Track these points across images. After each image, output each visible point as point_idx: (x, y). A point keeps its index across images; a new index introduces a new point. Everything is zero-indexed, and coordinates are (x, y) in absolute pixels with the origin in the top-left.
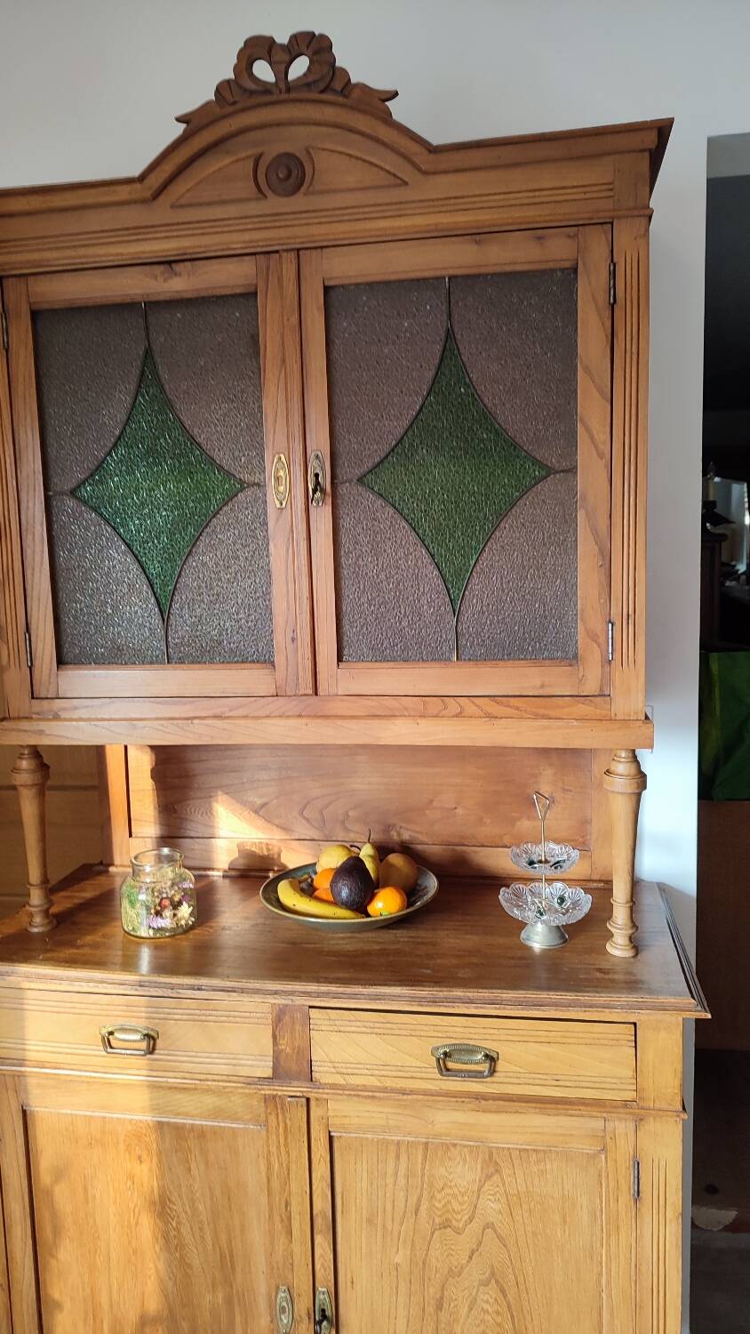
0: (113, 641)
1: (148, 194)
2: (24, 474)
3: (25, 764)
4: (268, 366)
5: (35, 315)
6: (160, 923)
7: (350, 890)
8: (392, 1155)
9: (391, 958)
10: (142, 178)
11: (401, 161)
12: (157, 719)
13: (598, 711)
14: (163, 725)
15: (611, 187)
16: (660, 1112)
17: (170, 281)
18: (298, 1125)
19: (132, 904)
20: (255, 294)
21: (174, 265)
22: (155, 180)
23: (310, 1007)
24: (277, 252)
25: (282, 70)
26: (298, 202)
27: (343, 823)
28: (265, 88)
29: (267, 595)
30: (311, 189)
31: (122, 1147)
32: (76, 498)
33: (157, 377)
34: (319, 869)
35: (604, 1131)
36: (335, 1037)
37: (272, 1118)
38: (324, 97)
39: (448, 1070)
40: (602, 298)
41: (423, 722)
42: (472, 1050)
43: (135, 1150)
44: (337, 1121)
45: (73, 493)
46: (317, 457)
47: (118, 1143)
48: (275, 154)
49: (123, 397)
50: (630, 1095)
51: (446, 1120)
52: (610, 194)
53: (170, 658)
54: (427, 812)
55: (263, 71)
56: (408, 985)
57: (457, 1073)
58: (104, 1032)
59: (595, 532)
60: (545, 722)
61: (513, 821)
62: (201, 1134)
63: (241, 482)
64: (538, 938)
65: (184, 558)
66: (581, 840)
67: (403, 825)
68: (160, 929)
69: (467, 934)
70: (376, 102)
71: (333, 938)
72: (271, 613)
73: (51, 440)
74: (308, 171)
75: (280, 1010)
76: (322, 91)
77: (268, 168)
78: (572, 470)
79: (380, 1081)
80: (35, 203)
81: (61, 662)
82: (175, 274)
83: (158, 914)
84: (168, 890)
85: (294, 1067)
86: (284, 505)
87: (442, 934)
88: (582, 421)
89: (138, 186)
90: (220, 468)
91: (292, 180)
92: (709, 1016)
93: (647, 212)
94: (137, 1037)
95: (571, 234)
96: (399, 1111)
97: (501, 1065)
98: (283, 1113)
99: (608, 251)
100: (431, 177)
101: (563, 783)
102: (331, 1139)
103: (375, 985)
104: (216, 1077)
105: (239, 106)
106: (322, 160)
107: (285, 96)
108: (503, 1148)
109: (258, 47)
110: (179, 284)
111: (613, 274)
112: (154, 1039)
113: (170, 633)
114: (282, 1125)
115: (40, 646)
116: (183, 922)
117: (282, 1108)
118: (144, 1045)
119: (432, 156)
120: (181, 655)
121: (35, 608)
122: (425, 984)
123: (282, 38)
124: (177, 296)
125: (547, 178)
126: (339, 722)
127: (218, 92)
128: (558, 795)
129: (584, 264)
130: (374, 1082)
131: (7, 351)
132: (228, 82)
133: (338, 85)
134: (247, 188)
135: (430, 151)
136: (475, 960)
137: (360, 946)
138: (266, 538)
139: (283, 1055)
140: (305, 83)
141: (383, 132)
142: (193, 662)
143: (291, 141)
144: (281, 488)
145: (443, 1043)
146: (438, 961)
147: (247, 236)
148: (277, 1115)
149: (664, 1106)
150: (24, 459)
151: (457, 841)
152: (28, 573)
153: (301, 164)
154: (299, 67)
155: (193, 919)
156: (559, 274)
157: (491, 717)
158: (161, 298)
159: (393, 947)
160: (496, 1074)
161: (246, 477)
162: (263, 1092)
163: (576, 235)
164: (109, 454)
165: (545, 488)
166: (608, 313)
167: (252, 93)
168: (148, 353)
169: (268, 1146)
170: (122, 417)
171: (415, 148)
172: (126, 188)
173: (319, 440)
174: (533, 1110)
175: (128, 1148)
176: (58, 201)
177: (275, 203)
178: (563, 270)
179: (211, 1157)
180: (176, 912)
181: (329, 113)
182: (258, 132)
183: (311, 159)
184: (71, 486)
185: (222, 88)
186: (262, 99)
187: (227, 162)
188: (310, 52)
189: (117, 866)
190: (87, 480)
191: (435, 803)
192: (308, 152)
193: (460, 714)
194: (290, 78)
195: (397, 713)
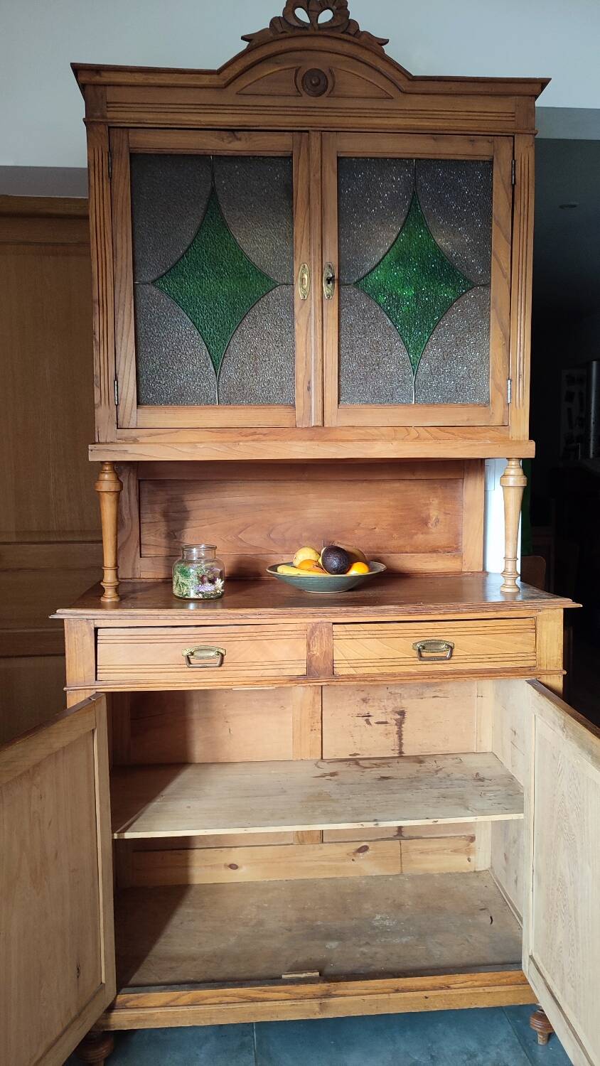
1: (222, 83)
2: (119, 267)
3: (106, 477)
4: (299, 204)
5: (133, 156)
10: (219, 72)
11: (389, 84)
13: (501, 435)
15: (513, 115)
16: (550, 673)
17: (232, 143)
19: (186, 576)
20: (291, 157)
21: (236, 133)
22: (229, 74)
23: (334, 624)
24: (307, 131)
25: (314, 16)
26: (323, 101)
28: (304, 26)
29: (291, 358)
30: (332, 93)
32: (156, 286)
33: (219, 208)
36: (350, 642)
38: (343, 36)
39: (422, 658)
40: (508, 181)
41: (395, 443)
42: (438, 643)
45: (153, 283)
46: (330, 266)
48: (309, 68)
50: (531, 663)
52: (513, 119)
53: (220, 401)
54: (358, 531)
55: (302, 15)
57: (429, 659)
58: (186, 653)
59: (501, 325)
61: (411, 536)
63: (274, 282)
65: (232, 332)
66: (455, 546)
67: (340, 541)
68: (207, 593)
70: (375, 45)
72: (292, 372)
73: (140, 245)
74: (330, 82)
75: (313, 627)
76: (342, 33)
77: (303, 78)
78: (487, 285)
79: (378, 669)
80: (139, 78)
81: (138, 403)
82: (237, 139)
85: (322, 666)
86: (306, 297)
88: (495, 255)
89: (215, 77)
90: (260, 271)
91: (319, 87)
92: (581, 606)
93: (534, 132)
94: (212, 654)
95: (490, 141)
97: (456, 652)
99: (511, 153)
100: (408, 95)
101: (445, 509)
105: (287, 35)
106: (340, 77)
107: (317, 33)
110: (239, 146)
111: (514, 167)
112: (223, 655)
113: (220, 384)
115: (125, 390)
116: (218, 592)
118: (217, 660)
119: (411, 82)
120: (227, 399)
121: (122, 363)
124: (238, 154)
125: (477, 105)
126: (341, 444)
127: (271, 24)
128: (441, 517)
129: (497, 158)
131: (111, 178)
132: (279, 18)
134: (289, 88)
135: (409, 80)
138: (292, 319)
139: (314, 657)
140: (329, 26)
141: (380, 64)
142: (235, 405)
143: (320, 62)
144: (305, 286)
145: (420, 640)
147: (288, 119)
149: (552, 668)
150: (119, 256)
151: (375, 550)
152: (118, 338)
153: (326, 77)
154: (326, 16)
155: (225, 589)
156: (482, 164)
157: (436, 438)
158: (225, 153)
160: (452, 658)
161: (278, 279)
162: (300, 685)
163: (493, 142)
164: (182, 257)
165: (471, 295)
166: (510, 190)
167: (296, 27)
168: (213, 190)
170: (192, 232)
171: (399, 75)
172: (207, 76)
173: (331, 256)
177: (308, 100)
178: (484, 162)
180: (213, 584)
181: (346, 48)
182: (299, 53)
183: (333, 76)
184: (153, 277)
185: (274, 22)
186: (304, 32)
187: (276, 70)
188: (335, 7)
189: (131, 579)
190: (165, 274)
191: (361, 525)
192: (330, 71)
193: (418, 438)
194: (319, 22)
195: (378, 438)
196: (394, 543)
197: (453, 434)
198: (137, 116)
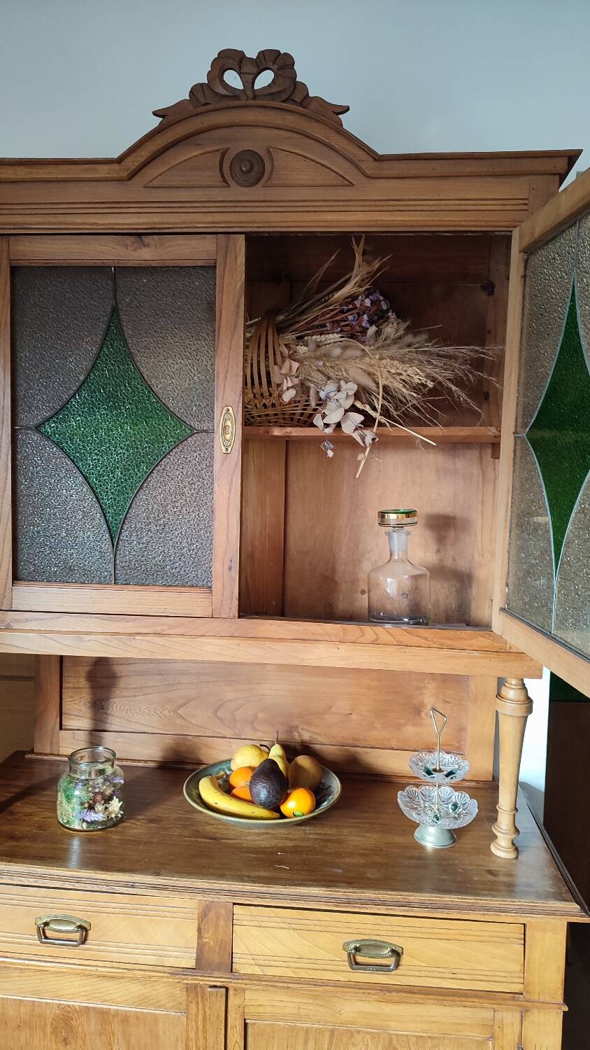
0: (66, 562)
1: (125, 174)
4: (223, 329)
5: (14, 270)
6: (92, 816)
7: (269, 792)
8: (301, 1041)
9: (305, 856)
10: (120, 160)
11: (347, 164)
12: (102, 633)
13: (495, 644)
14: (107, 639)
15: (526, 202)
16: (544, 1004)
17: (138, 250)
18: (216, 1014)
19: (69, 798)
20: (215, 267)
21: (144, 237)
22: (132, 163)
23: (234, 904)
25: (249, 80)
26: (257, 192)
27: (252, 723)
28: (234, 94)
29: (209, 528)
30: (269, 182)
31: (49, 1030)
32: (41, 433)
33: (121, 333)
34: (234, 766)
35: (493, 1020)
36: (256, 931)
37: (193, 1006)
38: (285, 105)
39: (357, 964)
41: (343, 647)
42: (378, 945)
43: (61, 1032)
44: (253, 1010)
45: (37, 428)
47: (45, 1025)
48: (240, 150)
49: (90, 347)
50: (516, 988)
51: (352, 1009)
52: (525, 207)
53: (117, 578)
54: (326, 716)
55: (233, 79)
56: (323, 886)
57: (365, 966)
58: (40, 922)
60: (451, 652)
61: (399, 727)
62: (125, 1019)
63: (191, 428)
64: (431, 838)
65: (135, 492)
66: (457, 744)
67: (305, 727)
68: (93, 822)
69: (366, 832)
70: (331, 114)
71: (250, 834)
72: (211, 544)
73: (20, 381)
74: (268, 167)
75: (207, 905)
76: (283, 102)
77: (232, 161)
80: (22, 173)
81: (16, 578)
82: (145, 246)
83: (91, 808)
84: (101, 785)
85: (216, 959)
86: (229, 450)
87: (345, 831)
89: (116, 166)
90: (173, 414)
91: (252, 174)
94: (72, 928)
96: (311, 1001)
97: (405, 960)
98: (203, 1002)
100: (372, 181)
101: (444, 695)
102: (246, 1025)
103: (295, 885)
104: (143, 967)
105: (210, 107)
106: (281, 160)
107: (253, 102)
108: (403, 1035)
109: (229, 59)
110: (146, 254)
112: (86, 930)
113: (118, 557)
114: (201, 1012)
116: (113, 816)
117: (203, 997)
118: (77, 936)
119: (377, 163)
120: (127, 577)
122: (340, 884)
123: (252, 53)
124: (144, 264)
125: (474, 190)
126: (268, 643)
127: (192, 92)
130: (289, 973)
132: (202, 85)
133: (298, 98)
134: (213, 176)
135: (376, 160)
136: (378, 859)
137: (274, 842)
138: (211, 477)
139: (207, 947)
140: (268, 93)
141: (336, 140)
142: (137, 584)
143: (255, 141)
144: (228, 437)
145: (354, 938)
146: (347, 860)
147: (210, 218)
148: (198, 1003)
149: (548, 999)
151: (351, 742)
153: (262, 161)
154: (265, 79)
155: (122, 813)
157: (400, 644)
158: (130, 264)
159: (304, 844)
160: (400, 967)
161: (196, 425)
162: (186, 981)
164: (74, 396)
167: (223, 96)
168: (115, 311)
169: (187, 1031)
170: (87, 364)
171: (361, 155)
172: (105, 167)
174: (432, 1002)
175: (55, 1031)
176: (42, 173)
177: (236, 192)
179: (133, 1041)
180: (106, 805)
181: (290, 120)
182: (225, 131)
183: (271, 157)
184: (36, 422)
185: (196, 90)
186: (231, 103)
187: (196, 153)
188: (275, 67)
189: (47, 755)
190: (51, 418)
191: (333, 709)
192: (268, 151)
193: (375, 642)
194: (256, 88)
195: (320, 638)
196: (377, 734)
197: (426, 639)
198: (19, 219)
